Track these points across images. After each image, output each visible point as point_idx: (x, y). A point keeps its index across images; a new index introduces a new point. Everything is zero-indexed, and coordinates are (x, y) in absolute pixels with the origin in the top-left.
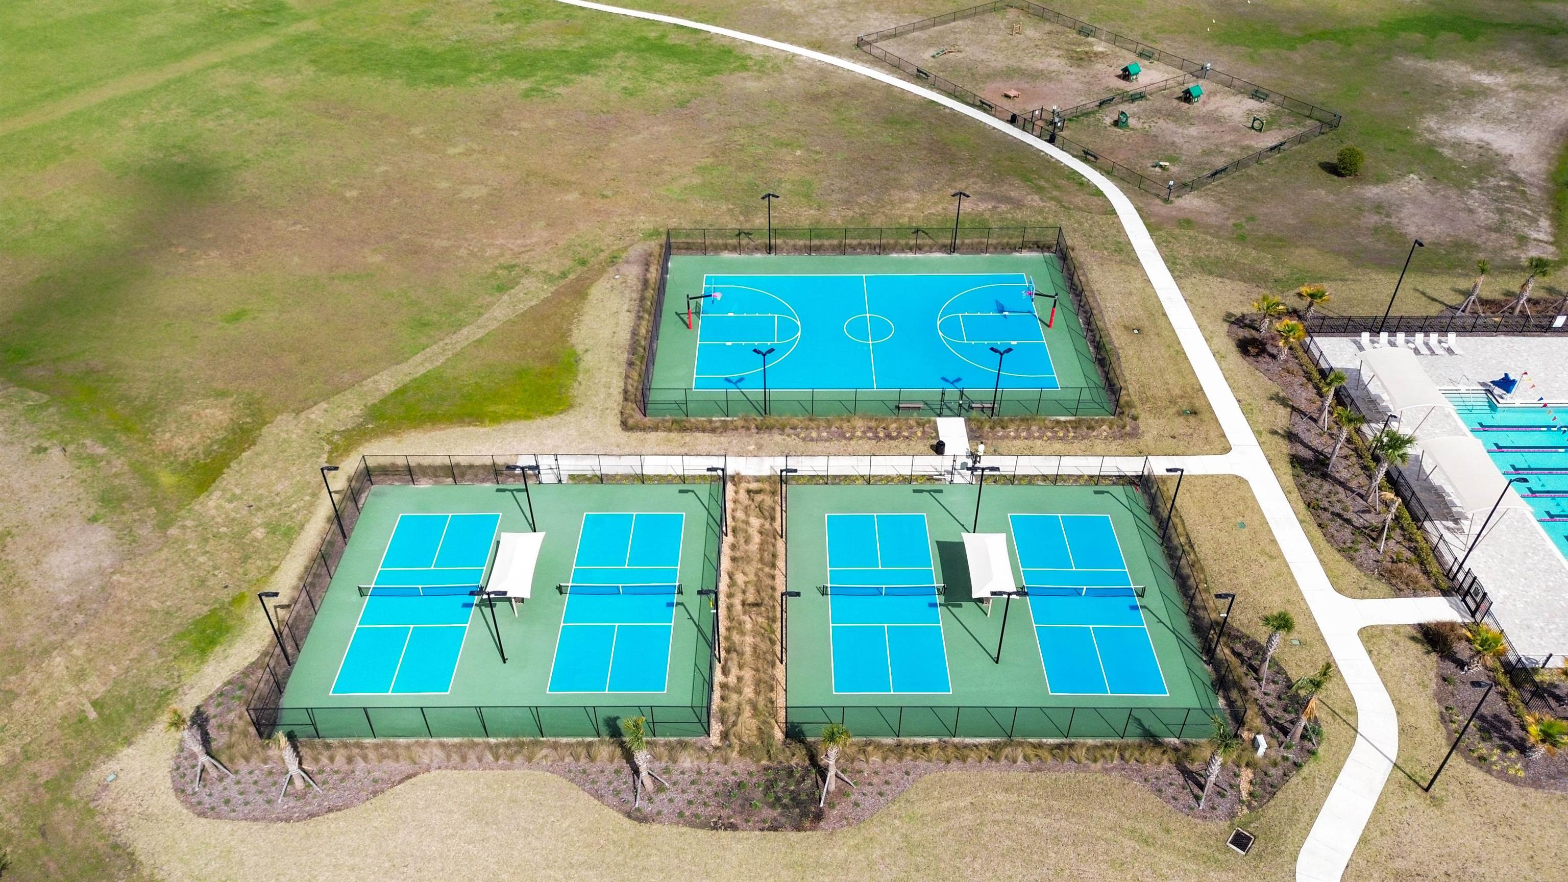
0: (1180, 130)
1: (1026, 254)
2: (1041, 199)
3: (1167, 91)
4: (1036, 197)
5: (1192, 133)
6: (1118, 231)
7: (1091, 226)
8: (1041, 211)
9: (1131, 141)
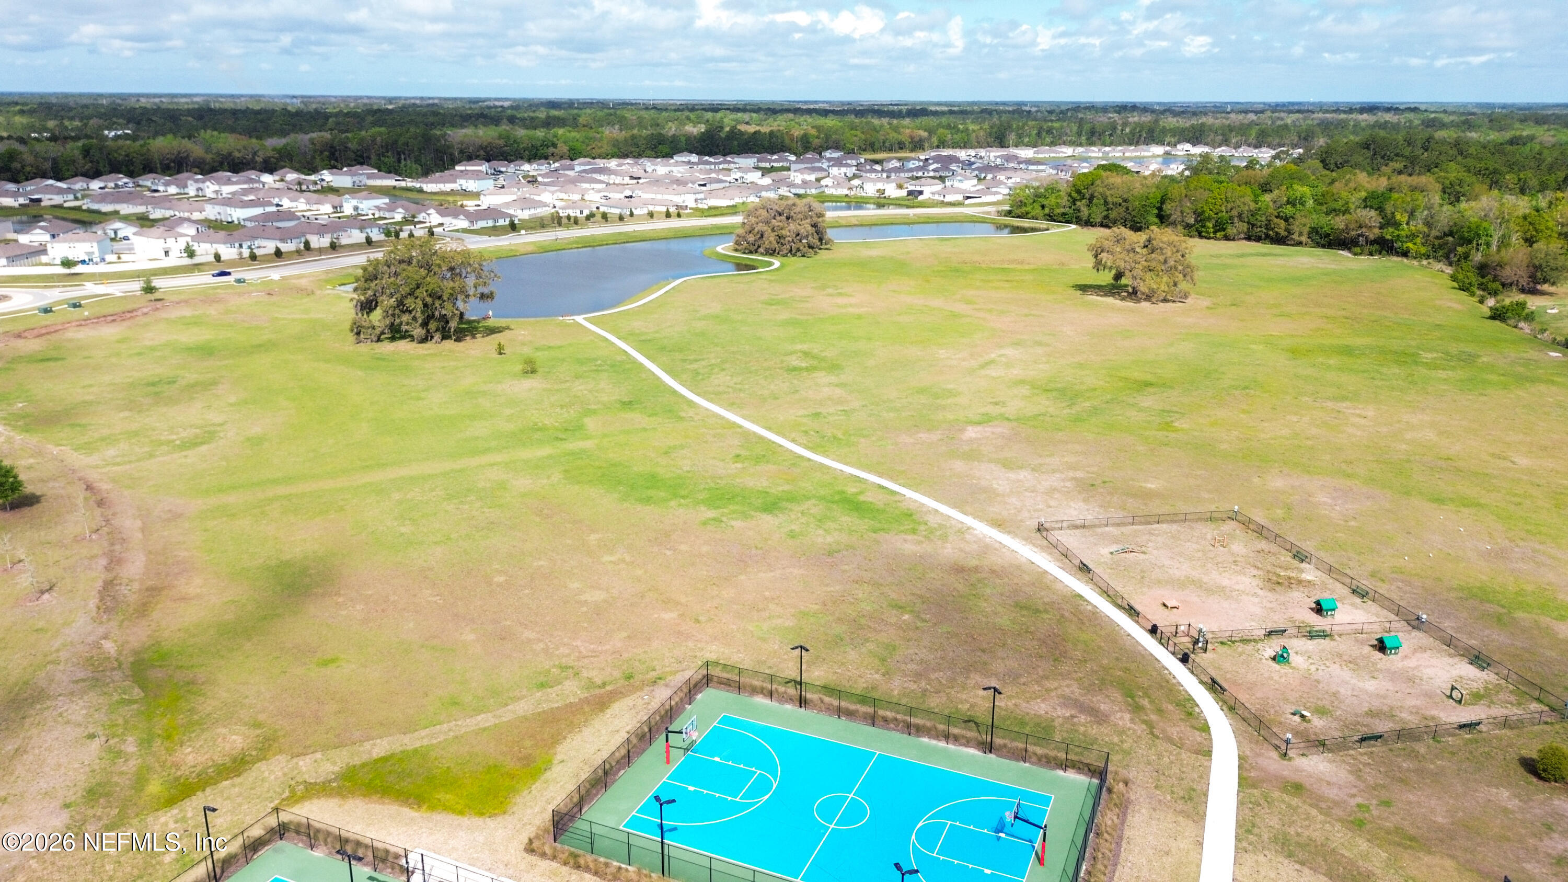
0: (1354, 681)
1: (1072, 775)
2: (1132, 720)
3: (1364, 635)
4: (1127, 716)
5: (1367, 687)
6: (1201, 777)
7: (1172, 762)
8: (1122, 732)
9: (1283, 680)
